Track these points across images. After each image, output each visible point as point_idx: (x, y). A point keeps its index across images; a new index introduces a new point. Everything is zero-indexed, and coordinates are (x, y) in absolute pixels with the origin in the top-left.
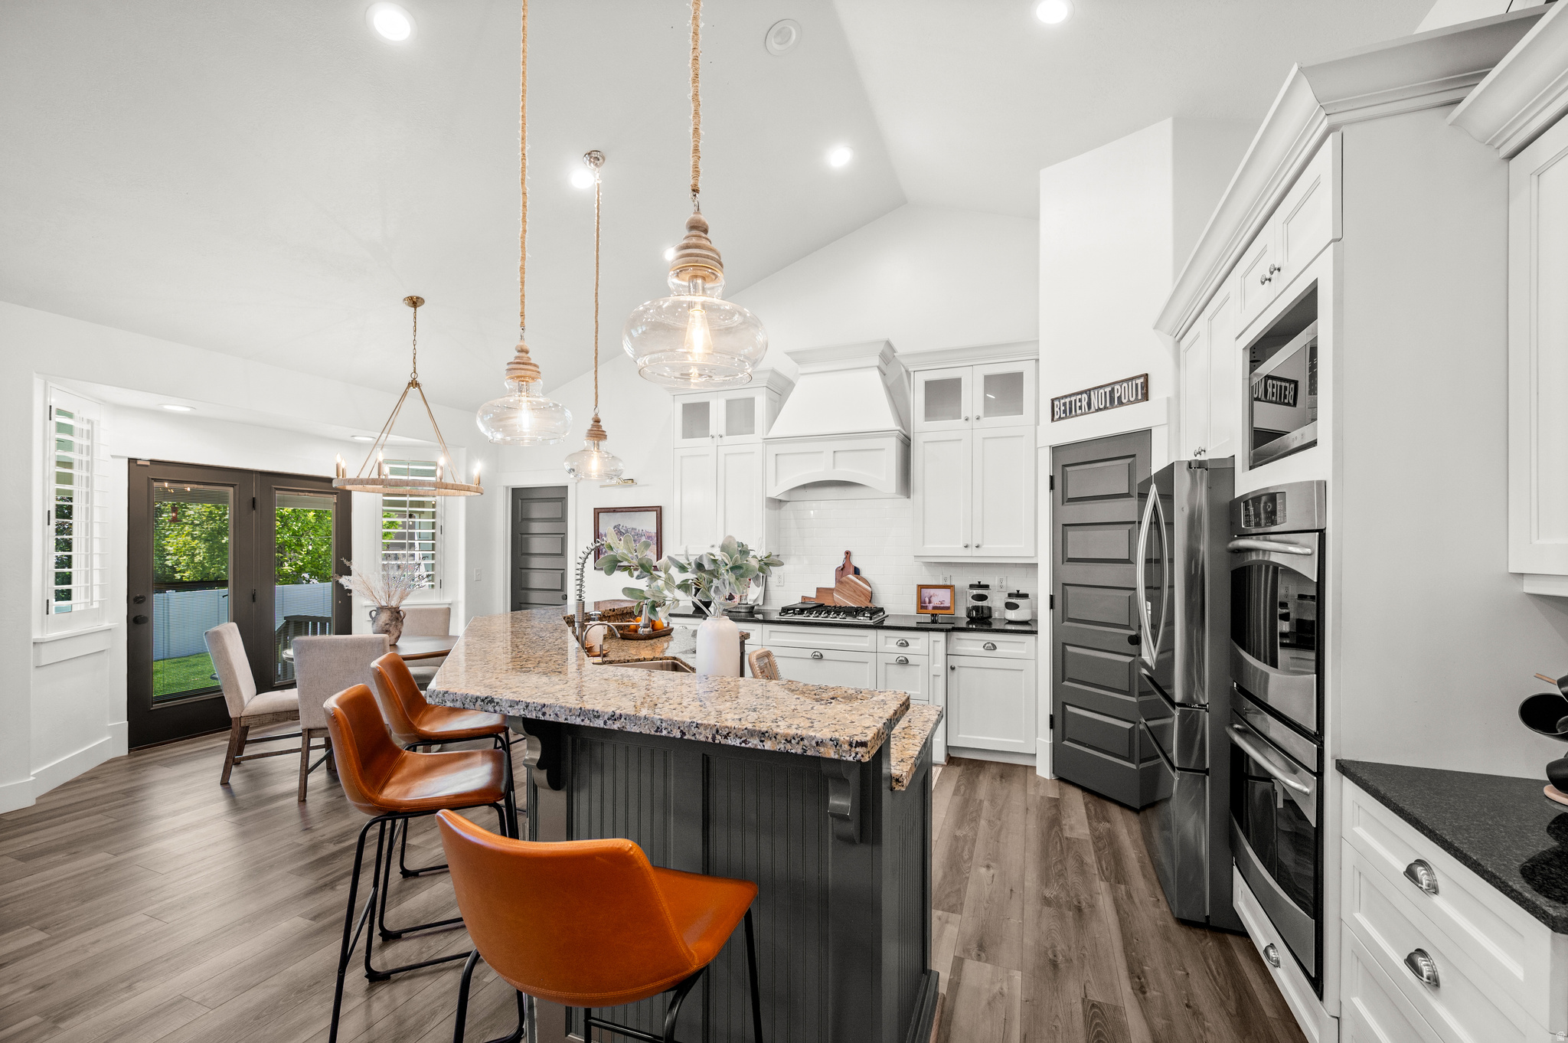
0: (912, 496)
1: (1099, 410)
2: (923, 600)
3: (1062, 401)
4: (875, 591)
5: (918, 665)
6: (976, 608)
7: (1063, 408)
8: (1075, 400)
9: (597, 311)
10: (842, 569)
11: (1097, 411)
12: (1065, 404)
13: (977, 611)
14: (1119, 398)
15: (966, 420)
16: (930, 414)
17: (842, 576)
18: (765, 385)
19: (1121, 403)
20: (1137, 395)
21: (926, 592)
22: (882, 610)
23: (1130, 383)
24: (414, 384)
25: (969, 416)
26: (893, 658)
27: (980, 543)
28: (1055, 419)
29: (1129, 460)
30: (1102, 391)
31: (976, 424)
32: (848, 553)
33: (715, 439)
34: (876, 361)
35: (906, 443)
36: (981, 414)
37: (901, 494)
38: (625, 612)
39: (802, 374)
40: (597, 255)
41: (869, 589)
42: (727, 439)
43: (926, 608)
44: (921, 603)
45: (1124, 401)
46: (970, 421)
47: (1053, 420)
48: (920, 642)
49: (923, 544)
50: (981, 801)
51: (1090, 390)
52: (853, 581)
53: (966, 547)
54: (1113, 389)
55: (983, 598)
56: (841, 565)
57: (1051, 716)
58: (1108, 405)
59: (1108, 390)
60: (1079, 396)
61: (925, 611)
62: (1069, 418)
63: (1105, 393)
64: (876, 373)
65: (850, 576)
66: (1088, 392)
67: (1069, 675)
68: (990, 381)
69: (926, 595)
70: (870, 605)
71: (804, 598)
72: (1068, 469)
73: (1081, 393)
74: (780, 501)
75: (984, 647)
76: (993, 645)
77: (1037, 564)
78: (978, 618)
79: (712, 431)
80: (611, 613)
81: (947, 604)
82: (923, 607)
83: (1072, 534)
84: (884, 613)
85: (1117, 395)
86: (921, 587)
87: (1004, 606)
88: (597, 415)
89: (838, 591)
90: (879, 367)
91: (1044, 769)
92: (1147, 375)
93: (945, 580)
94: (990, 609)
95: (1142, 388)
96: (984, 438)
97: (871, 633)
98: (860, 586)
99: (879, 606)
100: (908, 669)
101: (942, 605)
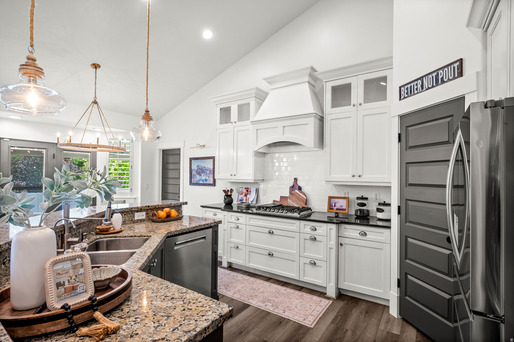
0: (324, 149)
1: (429, 88)
2: (331, 205)
3: (406, 87)
4: (309, 198)
5: (322, 242)
6: (360, 210)
7: (406, 91)
8: (414, 85)
9: (148, 57)
10: (293, 187)
11: (427, 89)
12: (407, 89)
13: (360, 212)
14: (442, 79)
15: (354, 106)
16: (335, 104)
17: (293, 191)
18: (254, 96)
19: (443, 82)
20: (454, 74)
21: (333, 201)
22: (310, 209)
23: (449, 68)
24: (95, 102)
25: (356, 103)
26: (308, 237)
27: (361, 174)
28: (401, 99)
29: (449, 119)
30: (430, 76)
31: (359, 108)
32: (296, 179)
33: (233, 124)
34: (307, 79)
35: (322, 119)
36: (362, 101)
37: (319, 148)
38: (157, 207)
39: (272, 89)
40: (148, 29)
41: (305, 198)
42: (238, 124)
43: (332, 209)
44: (330, 206)
45: (445, 80)
46: (356, 107)
47: (400, 99)
48: (322, 229)
49: (330, 175)
50: (347, 330)
51: (422, 77)
52: (297, 193)
53: (353, 176)
54: (438, 74)
55: (364, 205)
56: (292, 185)
57: (398, 279)
58: (434, 84)
59: (434, 75)
60: (416, 82)
61: (331, 211)
62: (410, 96)
63: (433, 77)
64: (307, 85)
65: (297, 191)
66: (421, 78)
67: (409, 256)
68: (367, 83)
69: (333, 202)
70: (305, 206)
71: (274, 201)
72: (410, 128)
73: (417, 80)
74: (265, 153)
75: (359, 234)
76: (365, 233)
77: (391, 186)
78: (361, 217)
79: (232, 120)
80: (147, 208)
81: (344, 208)
82: (330, 209)
83: (412, 169)
84: (311, 211)
85: (440, 77)
86: (330, 198)
87: (376, 210)
88: (147, 108)
89: (290, 198)
90: (308, 82)
91: (394, 311)
92: (462, 59)
93: (345, 194)
94: (368, 211)
95: (458, 69)
96: (364, 116)
97: (297, 222)
98: (301, 196)
99: (309, 207)
100: (316, 243)
101: (342, 208)
